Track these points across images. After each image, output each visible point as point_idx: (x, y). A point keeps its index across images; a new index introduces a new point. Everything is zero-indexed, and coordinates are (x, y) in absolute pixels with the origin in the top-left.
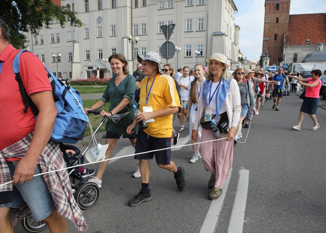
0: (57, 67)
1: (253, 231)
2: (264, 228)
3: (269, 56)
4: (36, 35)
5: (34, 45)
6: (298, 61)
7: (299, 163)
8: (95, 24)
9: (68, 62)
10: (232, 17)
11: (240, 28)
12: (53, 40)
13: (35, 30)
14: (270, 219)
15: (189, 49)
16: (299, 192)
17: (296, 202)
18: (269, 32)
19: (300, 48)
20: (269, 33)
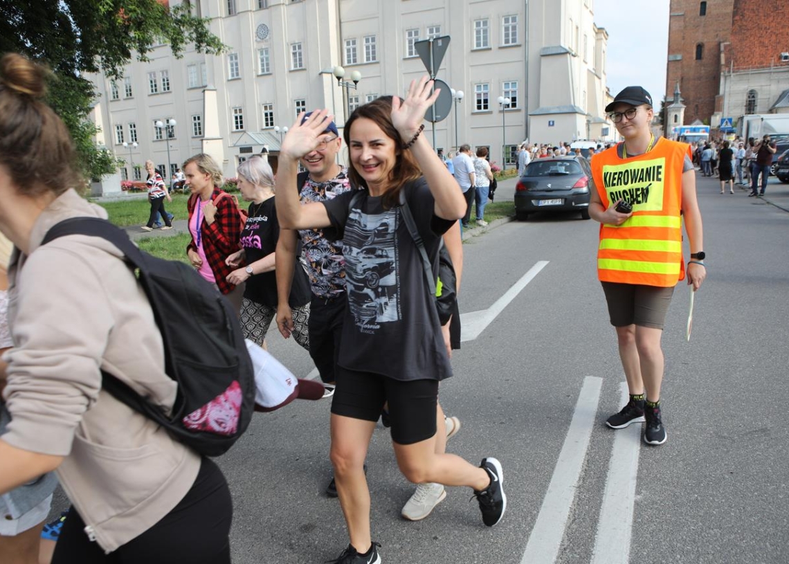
0: (168, 151)
1: (658, 518)
2: (682, 513)
3: (682, 100)
4: (116, 79)
5: (111, 101)
6: (758, 109)
7: (763, 363)
8: (253, 43)
9: (193, 138)
10: (587, 8)
11: (607, 35)
12: (154, 87)
13: (113, 66)
14: (695, 493)
15: (484, 94)
16: (764, 430)
17: (758, 453)
18: (684, 38)
19: (762, 75)
20: (683, 42)
